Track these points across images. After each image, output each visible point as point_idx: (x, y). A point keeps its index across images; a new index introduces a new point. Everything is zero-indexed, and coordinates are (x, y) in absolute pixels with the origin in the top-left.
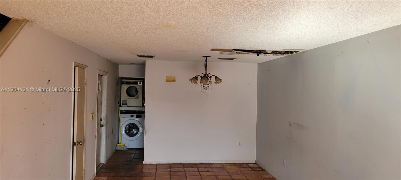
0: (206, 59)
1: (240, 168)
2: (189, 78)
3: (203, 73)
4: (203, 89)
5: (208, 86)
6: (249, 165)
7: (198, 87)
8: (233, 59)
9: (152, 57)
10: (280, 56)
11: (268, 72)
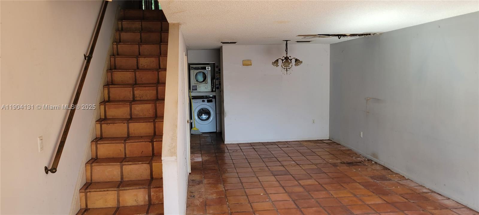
0: (287, 43)
1: (316, 144)
2: (272, 62)
3: (284, 57)
4: (285, 71)
5: (289, 68)
6: (324, 141)
7: (279, 69)
8: (309, 42)
9: (235, 43)
10: (358, 37)
11: (342, 52)
